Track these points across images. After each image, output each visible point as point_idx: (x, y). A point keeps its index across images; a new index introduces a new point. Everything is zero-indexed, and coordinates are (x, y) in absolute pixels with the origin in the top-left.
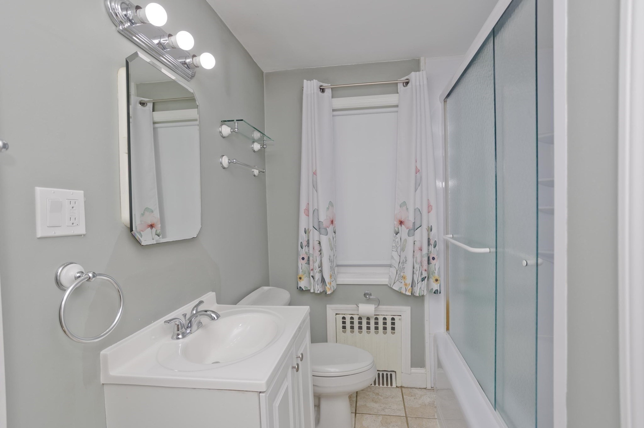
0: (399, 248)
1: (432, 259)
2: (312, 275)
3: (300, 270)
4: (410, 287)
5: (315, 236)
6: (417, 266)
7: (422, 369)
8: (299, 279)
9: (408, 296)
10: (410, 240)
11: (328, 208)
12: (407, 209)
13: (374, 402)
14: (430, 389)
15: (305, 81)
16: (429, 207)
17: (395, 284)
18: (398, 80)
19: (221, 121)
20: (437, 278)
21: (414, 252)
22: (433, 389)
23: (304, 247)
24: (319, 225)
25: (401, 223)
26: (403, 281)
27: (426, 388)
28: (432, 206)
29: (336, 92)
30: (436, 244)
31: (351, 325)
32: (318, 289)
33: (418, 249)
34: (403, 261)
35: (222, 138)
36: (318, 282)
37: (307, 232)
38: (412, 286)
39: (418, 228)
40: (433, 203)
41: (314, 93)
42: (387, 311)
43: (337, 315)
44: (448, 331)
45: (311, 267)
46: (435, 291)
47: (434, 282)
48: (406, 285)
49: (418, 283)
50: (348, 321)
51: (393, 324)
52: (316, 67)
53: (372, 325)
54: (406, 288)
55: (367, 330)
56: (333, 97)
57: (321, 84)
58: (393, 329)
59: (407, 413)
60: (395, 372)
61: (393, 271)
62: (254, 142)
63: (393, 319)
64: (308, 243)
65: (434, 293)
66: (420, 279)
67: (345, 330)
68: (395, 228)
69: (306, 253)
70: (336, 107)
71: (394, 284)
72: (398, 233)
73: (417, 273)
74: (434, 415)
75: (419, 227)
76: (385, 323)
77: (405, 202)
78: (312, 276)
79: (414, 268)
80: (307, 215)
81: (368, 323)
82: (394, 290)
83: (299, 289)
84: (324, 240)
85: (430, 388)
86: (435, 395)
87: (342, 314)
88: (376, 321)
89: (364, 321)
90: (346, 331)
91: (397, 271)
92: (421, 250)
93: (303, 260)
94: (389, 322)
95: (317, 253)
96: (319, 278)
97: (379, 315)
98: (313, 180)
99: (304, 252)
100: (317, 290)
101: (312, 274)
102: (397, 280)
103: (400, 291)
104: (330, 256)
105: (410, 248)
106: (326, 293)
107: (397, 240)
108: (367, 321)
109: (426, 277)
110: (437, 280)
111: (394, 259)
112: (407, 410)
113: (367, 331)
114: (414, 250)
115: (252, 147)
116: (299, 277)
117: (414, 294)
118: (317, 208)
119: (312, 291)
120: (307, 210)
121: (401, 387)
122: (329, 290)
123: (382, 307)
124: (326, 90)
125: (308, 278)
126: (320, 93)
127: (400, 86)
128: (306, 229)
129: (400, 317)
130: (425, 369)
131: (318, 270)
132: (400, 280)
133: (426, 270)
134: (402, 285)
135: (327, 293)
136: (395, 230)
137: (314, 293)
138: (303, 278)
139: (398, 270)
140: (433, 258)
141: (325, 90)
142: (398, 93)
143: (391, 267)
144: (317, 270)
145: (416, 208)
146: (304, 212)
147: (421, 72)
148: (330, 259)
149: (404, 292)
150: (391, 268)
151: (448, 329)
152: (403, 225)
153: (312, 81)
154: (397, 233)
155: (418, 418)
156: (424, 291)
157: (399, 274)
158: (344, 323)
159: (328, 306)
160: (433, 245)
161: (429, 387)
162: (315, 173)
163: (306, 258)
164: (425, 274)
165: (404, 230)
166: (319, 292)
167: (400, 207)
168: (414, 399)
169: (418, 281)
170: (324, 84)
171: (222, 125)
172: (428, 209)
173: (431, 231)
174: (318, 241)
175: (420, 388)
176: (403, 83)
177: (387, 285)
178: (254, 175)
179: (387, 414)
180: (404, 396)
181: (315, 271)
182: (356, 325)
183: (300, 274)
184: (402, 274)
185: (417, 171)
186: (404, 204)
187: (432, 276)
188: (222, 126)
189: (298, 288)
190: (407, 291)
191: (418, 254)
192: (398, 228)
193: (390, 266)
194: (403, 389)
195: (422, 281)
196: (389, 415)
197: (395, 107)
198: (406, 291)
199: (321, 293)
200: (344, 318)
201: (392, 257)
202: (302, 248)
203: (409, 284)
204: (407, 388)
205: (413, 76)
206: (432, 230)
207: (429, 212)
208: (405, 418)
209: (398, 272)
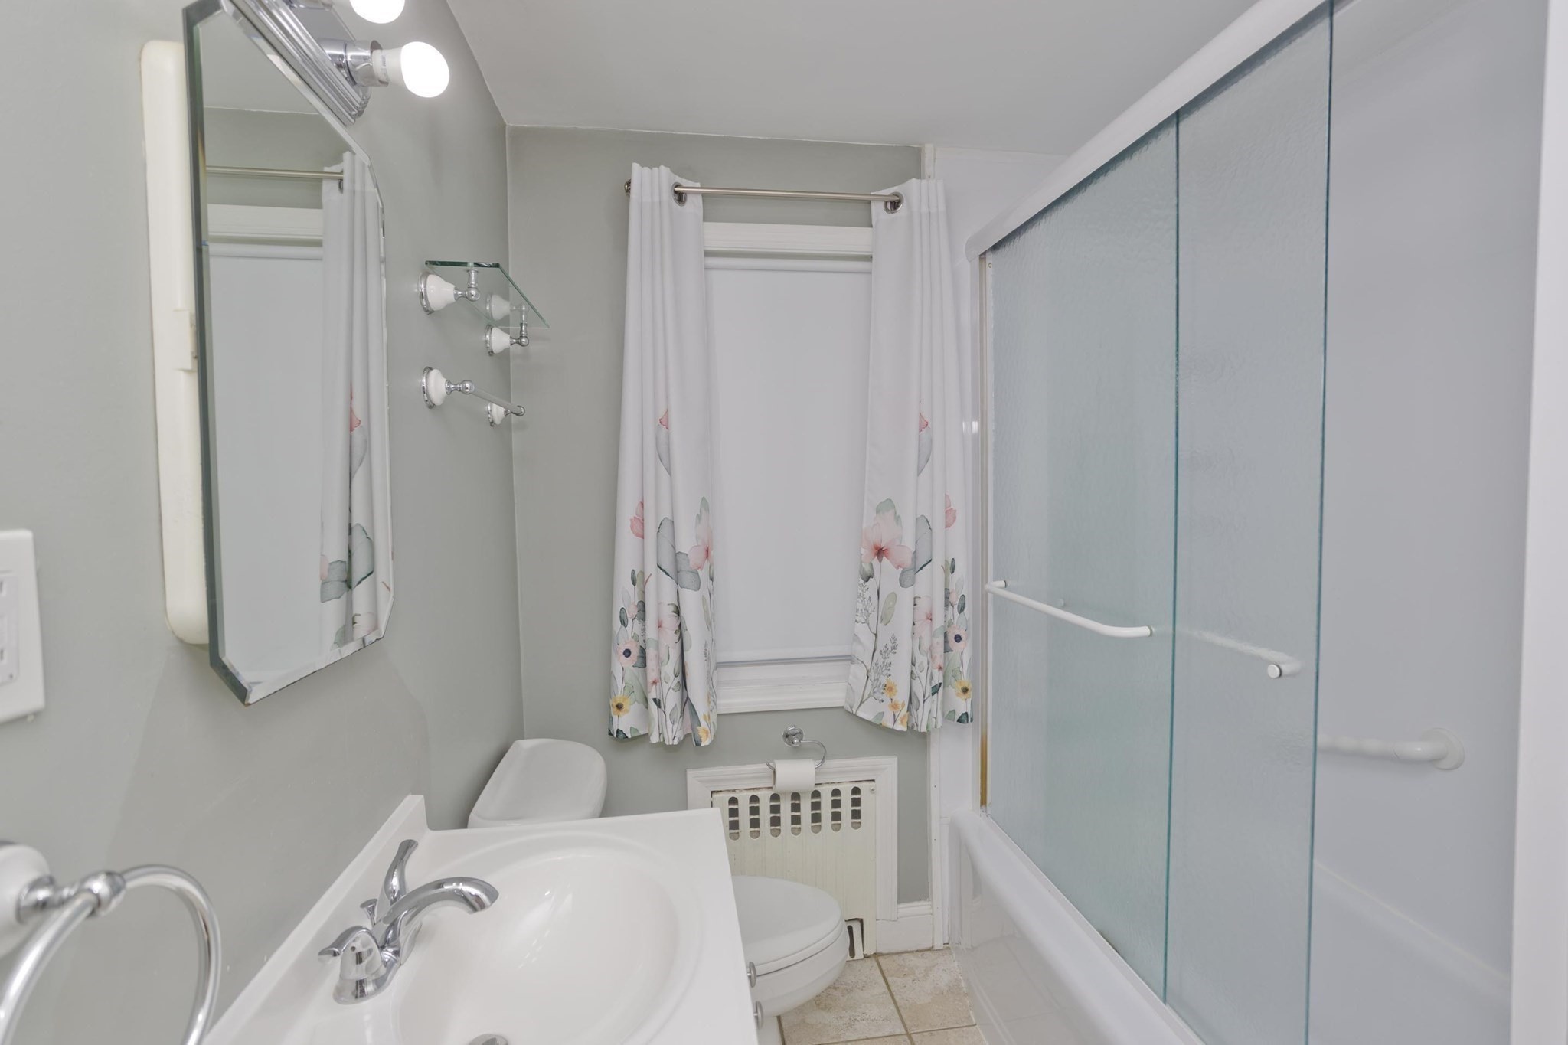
0: (875, 614)
1: (954, 641)
2: (655, 697)
3: (620, 685)
4: (905, 711)
5: (661, 592)
6: (922, 659)
7: (922, 903)
8: (616, 709)
9: (901, 732)
10: (906, 595)
11: (699, 517)
12: (897, 519)
13: (822, 1009)
14: (942, 950)
15: (636, 166)
16: (950, 514)
17: (863, 705)
18: (872, 193)
19: (426, 264)
20: (966, 685)
21: (914, 624)
22: (948, 948)
23: (630, 620)
24: (676, 562)
25: (880, 552)
26: (886, 698)
27: (933, 947)
28: (956, 511)
29: (715, 206)
30: (965, 603)
31: (752, 817)
32: (673, 734)
33: (924, 617)
34: (886, 647)
35: (424, 314)
36: (675, 716)
37: (638, 582)
38: (909, 709)
39: (924, 566)
40: (957, 504)
41: (660, 202)
42: (843, 771)
43: (715, 796)
44: (983, 807)
45: (652, 675)
46: (960, 717)
47: (958, 694)
48: (894, 706)
49: (924, 701)
50: (744, 807)
51: (856, 802)
52: (659, 132)
53: (806, 812)
54: (894, 715)
55: (794, 826)
56: (706, 218)
57: (678, 180)
58: (856, 815)
59: (908, 1023)
60: (861, 921)
61: (858, 672)
62: (489, 327)
63: (856, 791)
64: (642, 607)
65: (959, 721)
66: (929, 691)
67: (736, 831)
68: (864, 565)
69: (636, 637)
70: (714, 245)
71: (861, 704)
72: (871, 576)
73: (923, 675)
74: (969, 1016)
75: (926, 562)
76: (836, 804)
77: (890, 500)
78: (655, 700)
79: (913, 664)
80: (637, 535)
81: (796, 808)
82: (861, 718)
83: (615, 735)
84: (691, 602)
85: (942, 947)
86: (956, 964)
87: (729, 791)
88: (814, 800)
89: (786, 806)
90: (740, 834)
91: (868, 671)
92: (931, 620)
93: (627, 656)
94: (846, 798)
95: (670, 638)
96: (676, 706)
97: (820, 784)
98: (657, 439)
99: (630, 636)
100: (671, 737)
101: (653, 694)
102: (869, 696)
103: (878, 723)
104: (706, 645)
105: (904, 614)
106: (698, 744)
107: (867, 595)
108: (793, 802)
109: (940, 684)
110: (965, 690)
111: (860, 643)
112: (904, 1016)
113: (792, 828)
114: (914, 618)
115: (486, 341)
116: (615, 704)
117: (915, 728)
118: (670, 518)
119: (654, 739)
120: (640, 522)
121: (876, 955)
122: (707, 735)
123: (832, 764)
124: (690, 198)
125: (639, 703)
126: (675, 204)
127: (878, 210)
128: (634, 573)
129: (873, 783)
130: (930, 903)
131: (674, 682)
132: (876, 695)
133: (940, 668)
134: (885, 707)
135: (702, 745)
136: (864, 570)
137: (661, 744)
138: (625, 706)
139: (872, 670)
140: (958, 638)
141: (685, 199)
142: (871, 226)
143: (852, 662)
144: (670, 684)
145: (919, 516)
146: (632, 527)
147: (924, 182)
148: (705, 654)
149: (890, 725)
150: (852, 666)
151: (983, 802)
152: (884, 558)
153: (655, 169)
154: (867, 578)
155: (935, 1032)
156: (936, 718)
157: (873, 679)
158: (734, 813)
159: (690, 773)
160: (956, 607)
161: (938, 945)
162: (664, 422)
163: (635, 652)
164: (938, 678)
165: (887, 572)
166: (676, 742)
167: (878, 512)
168: (913, 981)
169: (924, 697)
170: (684, 182)
171: (426, 274)
172: (946, 518)
173: (953, 572)
174: (672, 604)
175: (917, 951)
176: (886, 203)
177: (843, 707)
178: (492, 423)
179: (862, 1037)
180: (889, 979)
181: (665, 686)
182: (765, 816)
183: (619, 695)
184: (883, 680)
185: (924, 425)
186: (886, 506)
187: (953, 679)
188: (427, 277)
189: (610, 734)
190: (898, 722)
191: (924, 631)
192: (871, 565)
193: (850, 659)
194: (881, 960)
195: (933, 694)
196: (868, 1039)
197: (864, 261)
198: (895, 721)
199: (681, 743)
200: (733, 801)
201: (856, 638)
202: (624, 623)
203: (903, 704)
204: (889, 954)
205: (912, 190)
206: (955, 570)
207: (947, 526)
208: (906, 1037)
209: (873, 675)
